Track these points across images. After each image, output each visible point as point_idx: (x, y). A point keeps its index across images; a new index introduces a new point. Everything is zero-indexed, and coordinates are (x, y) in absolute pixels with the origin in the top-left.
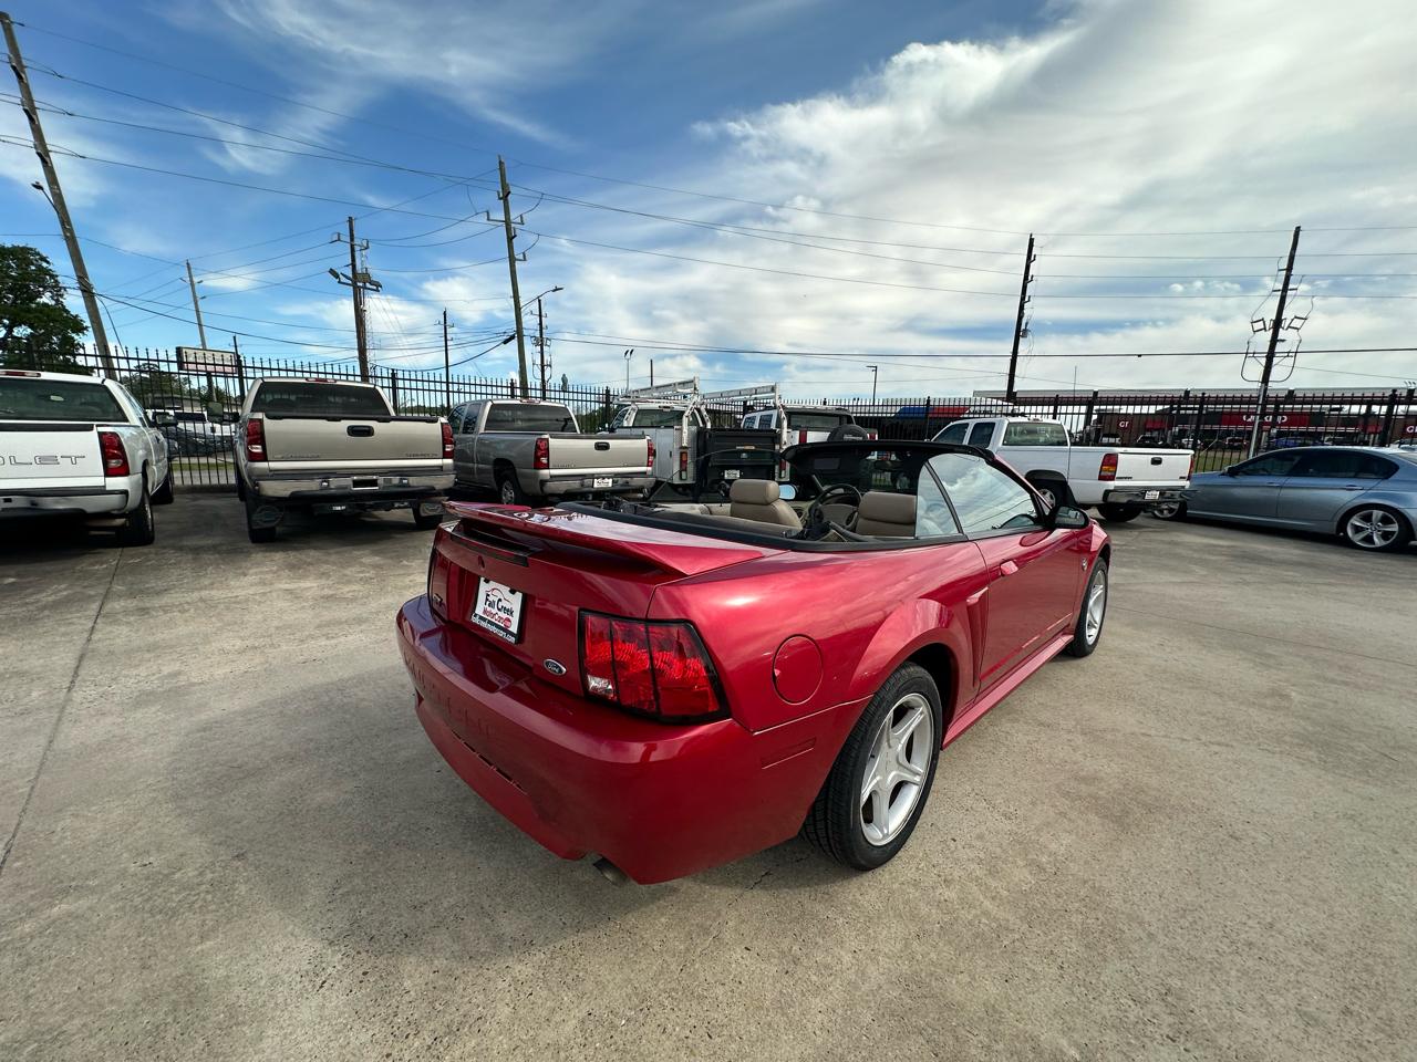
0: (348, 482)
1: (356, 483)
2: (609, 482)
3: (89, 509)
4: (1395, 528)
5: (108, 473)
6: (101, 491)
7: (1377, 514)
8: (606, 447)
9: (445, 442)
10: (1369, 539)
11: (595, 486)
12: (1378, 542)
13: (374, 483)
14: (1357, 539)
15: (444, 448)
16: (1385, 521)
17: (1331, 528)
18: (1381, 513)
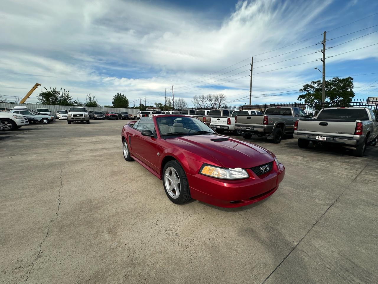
0: (245, 128)
1: (247, 128)
2: (325, 139)
3: (225, 129)
5: (228, 124)
6: (226, 126)
8: (326, 124)
9: (264, 120)
11: (317, 139)
13: (249, 129)
15: (264, 122)
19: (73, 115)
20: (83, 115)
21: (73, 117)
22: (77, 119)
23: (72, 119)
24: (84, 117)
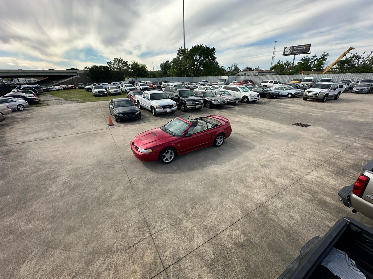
19: (308, 92)
20: (318, 93)
21: (307, 94)
22: (310, 96)
23: (306, 96)
24: (318, 95)
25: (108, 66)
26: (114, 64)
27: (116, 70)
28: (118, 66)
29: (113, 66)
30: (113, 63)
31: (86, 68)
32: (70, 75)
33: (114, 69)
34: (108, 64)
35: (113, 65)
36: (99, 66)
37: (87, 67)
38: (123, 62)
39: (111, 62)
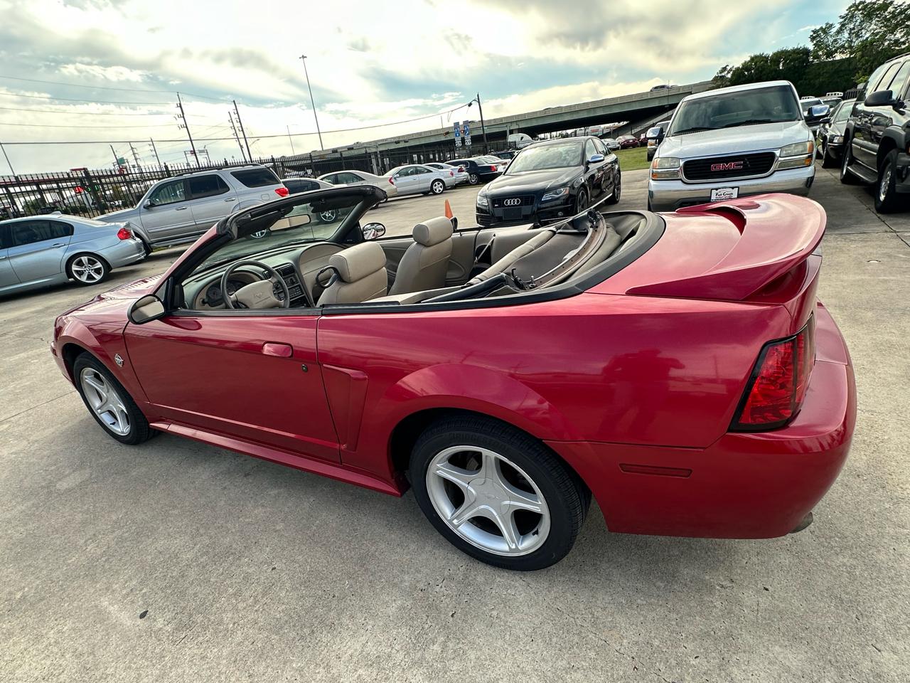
4: (99, 265)
7: (85, 259)
10: (90, 277)
12: (98, 277)
14: (84, 279)
16: (92, 262)
17: (62, 277)
18: (86, 258)
25: (811, 46)
26: (839, 32)
27: (838, 57)
28: (858, 36)
29: (835, 40)
30: (834, 30)
31: (724, 69)
32: (670, 105)
33: (830, 54)
34: (812, 40)
35: (831, 40)
36: (774, 54)
37: (728, 68)
38: (891, 9)
39: (831, 26)
